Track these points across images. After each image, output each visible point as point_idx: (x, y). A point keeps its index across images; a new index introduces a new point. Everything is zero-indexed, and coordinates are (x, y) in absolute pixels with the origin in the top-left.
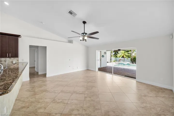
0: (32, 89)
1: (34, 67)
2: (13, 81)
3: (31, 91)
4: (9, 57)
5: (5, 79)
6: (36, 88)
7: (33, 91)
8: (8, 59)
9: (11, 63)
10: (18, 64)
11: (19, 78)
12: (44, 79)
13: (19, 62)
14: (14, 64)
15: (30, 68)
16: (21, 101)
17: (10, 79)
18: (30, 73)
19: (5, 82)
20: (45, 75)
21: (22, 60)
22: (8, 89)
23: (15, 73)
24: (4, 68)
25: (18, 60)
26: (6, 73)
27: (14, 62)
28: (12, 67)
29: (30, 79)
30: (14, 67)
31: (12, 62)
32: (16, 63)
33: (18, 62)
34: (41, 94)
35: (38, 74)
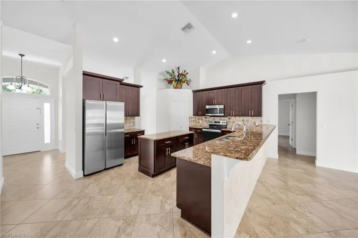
0: (282, 177)
1: (288, 137)
2: (254, 149)
3: (280, 179)
4: (251, 116)
5: (246, 144)
6: (290, 178)
7: (283, 181)
8: (250, 118)
9: (253, 125)
10: (262, 127)
11: (260, 146)
12: (308, 167)
13: (263, 124)
14: (257, 126)
15: (279, 136)
16: (264, 186)
17: (251, 145)
18: (279, 146)
19: (246, 147)
20: (312, 160)
21: (268, 121)
22: (248, 156)
23: (257, 139)
24: (247, 130)
25: (261, 121)
26: (248, 137)
27: (257, 124)
28: (254, 130)
29: (279, 157)
30: (257, 130)
31: (255, 123)
32: (259, 125)
33: (261, 123)
34: (300, 196)
35: (295, 151)
